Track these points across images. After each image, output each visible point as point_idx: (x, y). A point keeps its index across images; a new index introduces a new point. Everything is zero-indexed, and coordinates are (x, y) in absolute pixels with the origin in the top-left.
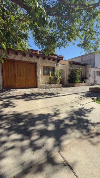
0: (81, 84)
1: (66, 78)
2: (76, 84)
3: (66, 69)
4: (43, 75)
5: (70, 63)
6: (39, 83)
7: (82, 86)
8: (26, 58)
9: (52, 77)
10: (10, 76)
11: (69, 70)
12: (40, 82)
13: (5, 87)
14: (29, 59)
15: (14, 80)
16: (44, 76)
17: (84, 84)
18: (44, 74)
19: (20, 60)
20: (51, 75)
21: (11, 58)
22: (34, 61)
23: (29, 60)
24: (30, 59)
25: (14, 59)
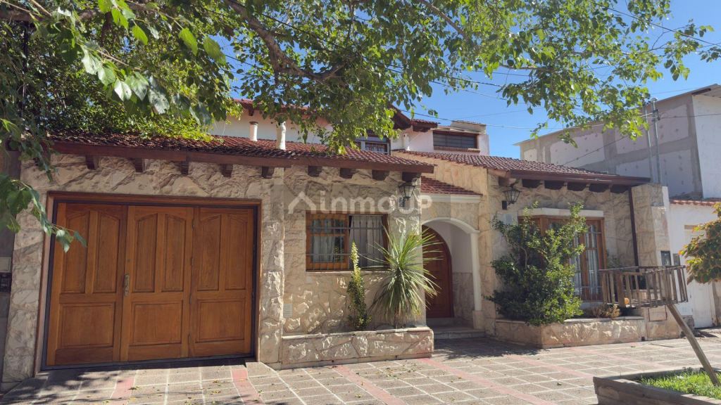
0: (592, 324)
1: (484, 281)
2: (555, 327)
3: (479, 219)
4: (308, 270)
5: (502, 181)
6: (270, 324)
7: (603, 341)
8: (195, 181)
9: (369, 282)
10: (90, 287)
11: (500, 226)
12: (275, 320)
13: (51, 360)
14: (212, 187)
15: (111, 313)
16: (310, 277)
17: (621, 325)
18: (313, 264)
19: (157, 192)
20: (357, 270)
21: (106, 190)
22: (241, 195)
23: (214, 193)
24: (219, 183)
25: (122, 190)
